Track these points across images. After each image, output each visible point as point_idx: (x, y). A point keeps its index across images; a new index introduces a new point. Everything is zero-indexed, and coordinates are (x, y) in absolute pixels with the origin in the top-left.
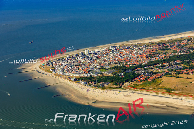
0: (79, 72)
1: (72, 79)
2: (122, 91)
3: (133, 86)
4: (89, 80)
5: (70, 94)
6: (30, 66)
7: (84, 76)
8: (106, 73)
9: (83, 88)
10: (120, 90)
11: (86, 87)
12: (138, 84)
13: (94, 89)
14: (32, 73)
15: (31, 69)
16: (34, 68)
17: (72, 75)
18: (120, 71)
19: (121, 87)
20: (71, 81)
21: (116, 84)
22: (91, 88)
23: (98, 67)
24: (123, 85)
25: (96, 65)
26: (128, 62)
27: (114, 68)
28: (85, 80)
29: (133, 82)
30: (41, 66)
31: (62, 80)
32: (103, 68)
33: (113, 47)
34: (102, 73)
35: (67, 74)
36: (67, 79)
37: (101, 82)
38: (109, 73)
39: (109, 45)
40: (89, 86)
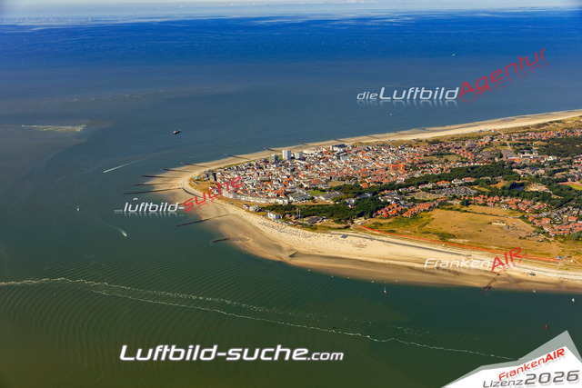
0: (267, 195)
1: (251, 209)
2: (350, 236)
3: (373, 225)
4: (285, 212)
5: (245, 237)
7: (276, 203)
8: (322, 198)
9: (273, 227)
10: (346, 233)
11: (280, 224)
12: (382, 221)
13: (293, 229)
15: (172, 186)
16: (178, 185)
17: (251, 199)
18: (349, 195)
19: (347, 227)
20: (249, 211)
21: (339, 221)
22: (289, 228)
23: (305, 186)
24: (353, 223)
25: (301, 181)
26: (367, 177)
27: (338, 189)
29: (372, 218)
30: (192, 179)
31: (233, 210)
32: (315, 189)
33: (340, 146)
34: (313, 198)
35: (243, 199)
36: (242, 207)
37: (308, 216)
38: (327, 198)
39: (333, 141)
40: (284, 224)
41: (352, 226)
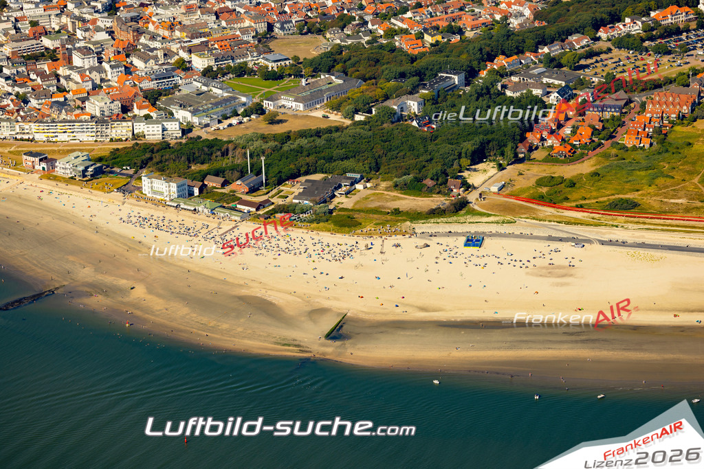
0: (83, 110)
1: (63, 167)
2: (491, 235)
3: (544, 190)
4: (194, 170)
5: (108, 279)
7: (135, 136)
8: (290, 103)
9: (188, 231)
10: (473, 229)
11: (201, 215)
17: (36, 132)
19: (461, 206)
20: (56, 178)
21: (415, 187)
22: (250, 228)
23: (199, 63)
24: (468, 187)
25: (174, 47)
28: (162, 170)
29: (521, 161)
32: (242, 71)
34: (260, 110)
36: (17, 166)
37: (294, 176)
38: (311, 101)
40: (221, 213)
41: (472, 197)
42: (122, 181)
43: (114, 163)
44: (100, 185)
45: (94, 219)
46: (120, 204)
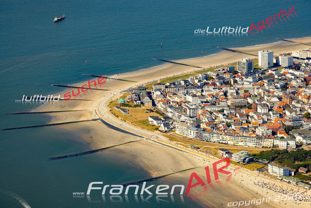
0: (254, 132)
4: (294, 163)
6: (74, 105)
14: (88, 130)
15: (81, 116)
16: (91, 113)
17: (230, 140)
30: (111, 104)
31: (201, 160)
35: (214, 139)
42: (261, 166)
43: (260, 158)
44: (250, 167)
45: (242, 182)
46: (256, 176)
